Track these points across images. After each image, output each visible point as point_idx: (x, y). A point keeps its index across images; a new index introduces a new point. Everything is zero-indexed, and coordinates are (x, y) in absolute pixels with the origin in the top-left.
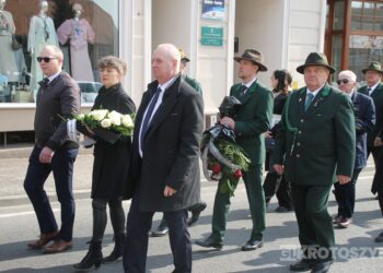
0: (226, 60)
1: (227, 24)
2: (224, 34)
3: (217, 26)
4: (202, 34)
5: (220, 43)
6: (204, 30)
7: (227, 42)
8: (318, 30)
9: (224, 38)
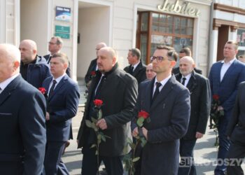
0: (72, 48)
1: (73, 24)
2: (71, 31)
3: (66, 25)
4: (56, 31)
5: (68, 37)
6: (57, 28)
7: (72, 36)
8: (132, 31)
9: (71, 33)
